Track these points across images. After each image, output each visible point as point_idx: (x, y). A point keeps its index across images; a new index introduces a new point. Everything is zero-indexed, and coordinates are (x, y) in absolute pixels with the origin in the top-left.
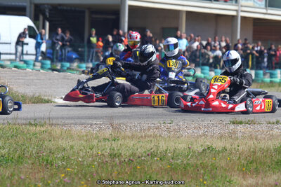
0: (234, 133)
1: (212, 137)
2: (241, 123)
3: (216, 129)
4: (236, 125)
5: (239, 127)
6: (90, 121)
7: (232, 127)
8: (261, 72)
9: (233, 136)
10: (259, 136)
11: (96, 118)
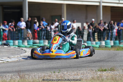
0: (101, 76)
1: (86, 80)
2: (105, 70)
3: (88, 75)
4: (101, 72)
5: (104, 73)
6: (5, 74)
7: (99, 73)
8: (118, 42)
9: (100, 79)
10: (117, 78)
11: (8, 72)
